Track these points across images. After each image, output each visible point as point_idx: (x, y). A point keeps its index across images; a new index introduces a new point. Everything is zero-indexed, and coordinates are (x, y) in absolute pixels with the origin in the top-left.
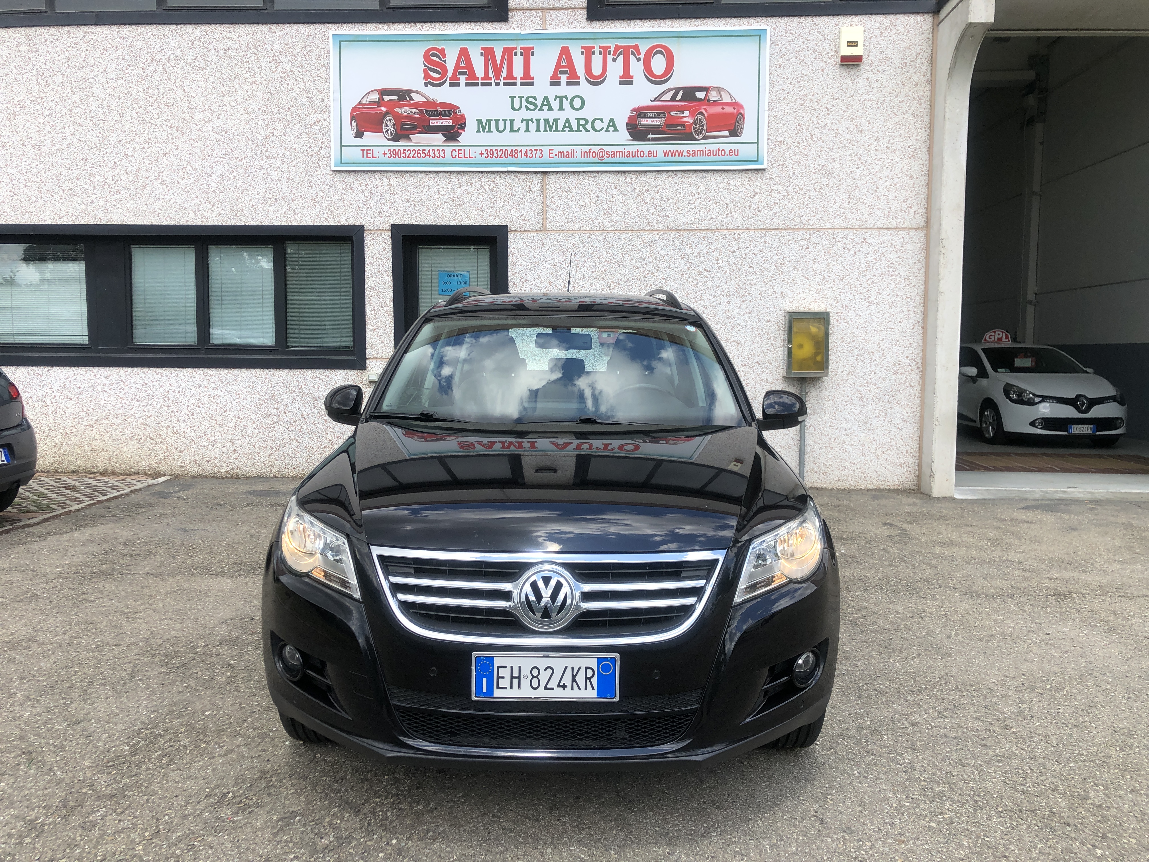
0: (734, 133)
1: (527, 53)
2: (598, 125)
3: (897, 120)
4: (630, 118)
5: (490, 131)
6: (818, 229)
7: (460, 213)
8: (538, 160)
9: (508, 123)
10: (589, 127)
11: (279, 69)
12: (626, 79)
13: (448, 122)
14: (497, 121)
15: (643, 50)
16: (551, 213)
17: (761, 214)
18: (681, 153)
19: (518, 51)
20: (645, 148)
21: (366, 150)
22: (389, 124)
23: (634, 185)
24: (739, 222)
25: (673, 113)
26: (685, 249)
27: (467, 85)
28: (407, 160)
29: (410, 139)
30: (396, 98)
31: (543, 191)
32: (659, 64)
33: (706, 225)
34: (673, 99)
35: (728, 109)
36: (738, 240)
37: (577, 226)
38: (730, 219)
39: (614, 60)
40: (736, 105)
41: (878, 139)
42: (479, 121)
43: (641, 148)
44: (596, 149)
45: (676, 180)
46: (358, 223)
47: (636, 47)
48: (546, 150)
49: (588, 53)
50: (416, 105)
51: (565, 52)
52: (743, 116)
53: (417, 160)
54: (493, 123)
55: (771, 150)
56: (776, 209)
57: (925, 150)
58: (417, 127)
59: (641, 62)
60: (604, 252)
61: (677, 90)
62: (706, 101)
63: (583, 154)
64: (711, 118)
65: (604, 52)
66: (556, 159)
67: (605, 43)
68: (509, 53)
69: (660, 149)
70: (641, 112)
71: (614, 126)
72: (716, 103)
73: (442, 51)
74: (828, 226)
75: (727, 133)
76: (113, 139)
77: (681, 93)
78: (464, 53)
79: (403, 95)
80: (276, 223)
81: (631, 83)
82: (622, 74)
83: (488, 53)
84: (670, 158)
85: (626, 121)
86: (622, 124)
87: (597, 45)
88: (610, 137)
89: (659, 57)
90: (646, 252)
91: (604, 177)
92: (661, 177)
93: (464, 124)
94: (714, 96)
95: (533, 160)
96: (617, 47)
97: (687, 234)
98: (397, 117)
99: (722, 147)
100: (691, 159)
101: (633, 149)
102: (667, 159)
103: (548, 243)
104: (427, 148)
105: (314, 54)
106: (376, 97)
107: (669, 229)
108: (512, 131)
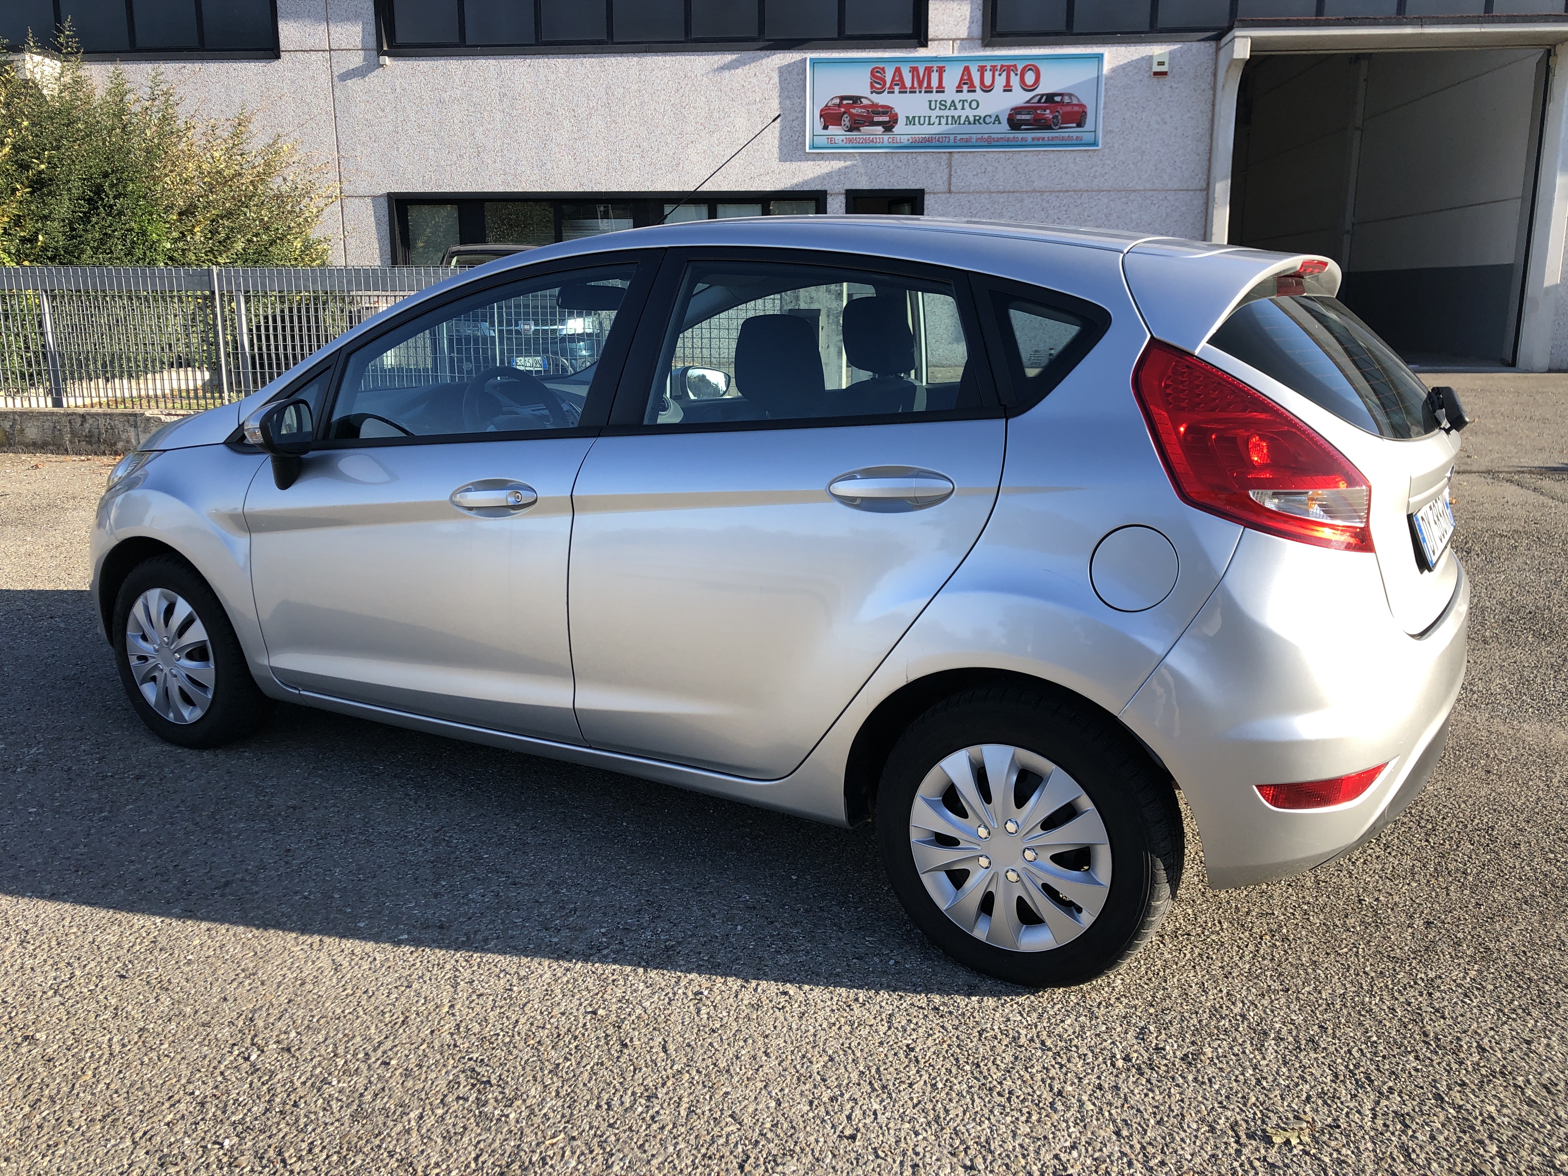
0: (1080, 125)
1: (941, 70)
2: (988, 120)
3: (1189, 115)
4: (1010, 115)
5: (914, 124)
6: (1134, 191)
7: (892, 181)
8: (946, 144)
9: (927, 119)
10: (981, 121)
11: (771, 82)
12: (1008, 88)
13: (886, 119)
14: (919, 117)
15: (1020, 68)
16: (953, 180)
17: (1096, 180)
18: (1043, 139)
19: (935, 69)
20: (1019, 135)
21: (830, 138)
22: (846, 120)
23: (1011, 160)
24: (1082, 185)
25: (1039, 112)
26: (1045, 204)
27: (900, 92)
28: (857, 145)
29: (860, 131)
30: (851, 102)
31: (950, 166)
32: (1030, 78)
33: (1059, 187)
34: (1039, 101)
35: (1076, 109)
36: (1080, 198)
37: (972, 189)
38: (1075, 184)
39: (1000, 75)
40: (1083, 106)
41: (1176, 129)
42: (908, 118)
43: (1017, 135)
44: (986, 136)
45: (1040, 156)
46: (823, 189)
47: (1015, 66)
48: (952, 137)
49: (982, 70)
50: (865, 107)
51: (967, 69)
52: (1086, 113)
53: (864, 145)
54: (917, 119)
55: (1104, 136)
56: (1107, 177)
57: (1208, 136)
58: (865, 122)
59: (1018, 77)
60: (989, 206)
61: (1042, 95)
62: (1061, 103)
63: (977, 140)
64: (1064, 114)
65: (993, 69)
66: (958, 144)
67: (994, 63)
68: (929, 70)
69: (1029, 136)
70: (1017, 110)
71: (999, 120)
72: (1068, 104)
73: (883, 69)
74: (1142, 188)
75: (1074, 125)
76: (658, 132)
77: (1045, 97)
78: (898, 70)
79: (856, 99)
80: (768, 189)
81: (1011, 91)
82: (1004, 84)
83: (914, 70)
84: (1036, 142)
85: (1007, 117)
86: (1004, 119)
87: (988, 65)
88: (996, 128)
89: (1030, 72)
90: (1018, 206)
91: (991, 155)
92: (1030, 155)
93: (897, 120)
94: (1067, 100)
95: (943, 144)
96: (1002, 66)
97: (1046, 194)
98: (851, 115)
99: (1071, 134)
100: (1050, 142)
101: (1011, 136)
102: (1034, 143)
103: (951, 200)
104: (872, 137)
105: (795, 72)
106: (837, 101)
107: (1034, 191)
108: (929, 124)
